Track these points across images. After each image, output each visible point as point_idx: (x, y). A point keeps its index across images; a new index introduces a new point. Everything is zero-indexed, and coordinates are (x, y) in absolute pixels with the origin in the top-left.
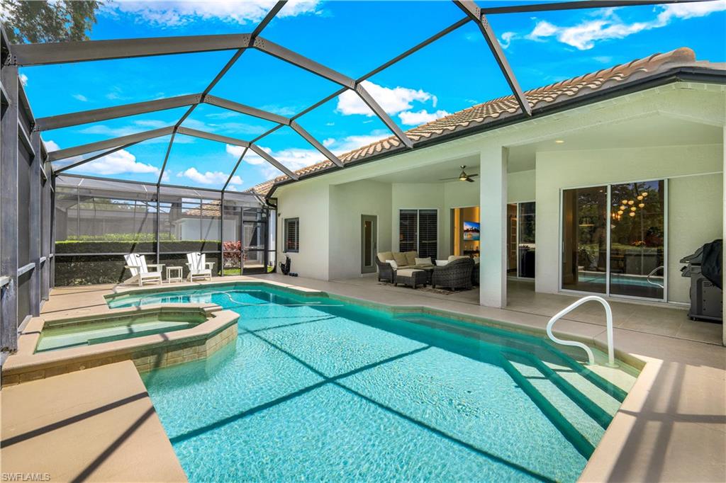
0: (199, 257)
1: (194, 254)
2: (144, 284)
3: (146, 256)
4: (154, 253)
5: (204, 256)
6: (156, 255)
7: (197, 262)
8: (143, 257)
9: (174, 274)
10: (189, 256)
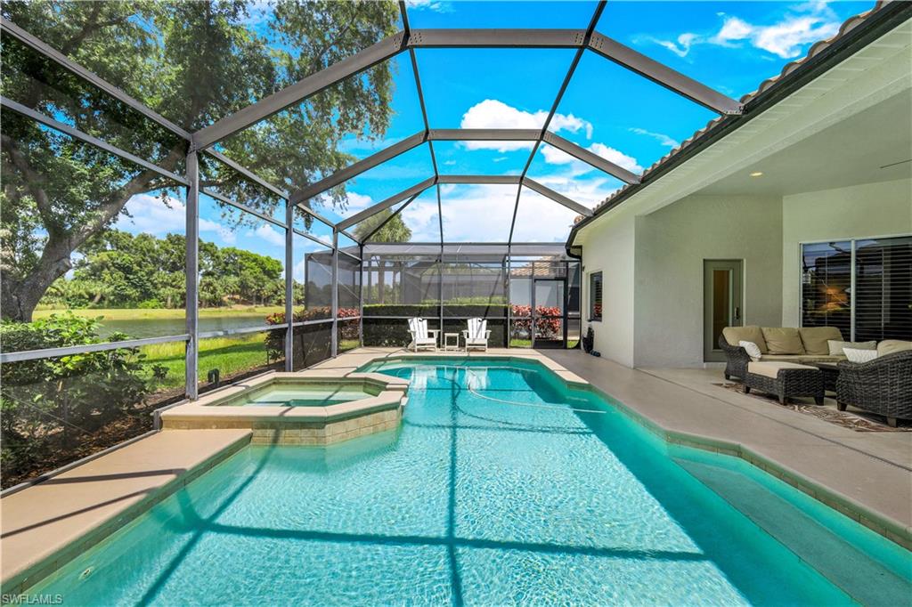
0: (479, 323)
1: (475, 320)
2: (419, 350)
3: (428, 320)
4: (438, 318)
5: (485, 322)
6: (439, 320)
7: (477, 330)
8: (425, 322)
9: (452, 341)
10: (469, 321)
